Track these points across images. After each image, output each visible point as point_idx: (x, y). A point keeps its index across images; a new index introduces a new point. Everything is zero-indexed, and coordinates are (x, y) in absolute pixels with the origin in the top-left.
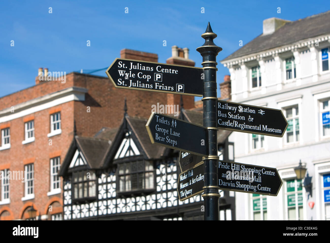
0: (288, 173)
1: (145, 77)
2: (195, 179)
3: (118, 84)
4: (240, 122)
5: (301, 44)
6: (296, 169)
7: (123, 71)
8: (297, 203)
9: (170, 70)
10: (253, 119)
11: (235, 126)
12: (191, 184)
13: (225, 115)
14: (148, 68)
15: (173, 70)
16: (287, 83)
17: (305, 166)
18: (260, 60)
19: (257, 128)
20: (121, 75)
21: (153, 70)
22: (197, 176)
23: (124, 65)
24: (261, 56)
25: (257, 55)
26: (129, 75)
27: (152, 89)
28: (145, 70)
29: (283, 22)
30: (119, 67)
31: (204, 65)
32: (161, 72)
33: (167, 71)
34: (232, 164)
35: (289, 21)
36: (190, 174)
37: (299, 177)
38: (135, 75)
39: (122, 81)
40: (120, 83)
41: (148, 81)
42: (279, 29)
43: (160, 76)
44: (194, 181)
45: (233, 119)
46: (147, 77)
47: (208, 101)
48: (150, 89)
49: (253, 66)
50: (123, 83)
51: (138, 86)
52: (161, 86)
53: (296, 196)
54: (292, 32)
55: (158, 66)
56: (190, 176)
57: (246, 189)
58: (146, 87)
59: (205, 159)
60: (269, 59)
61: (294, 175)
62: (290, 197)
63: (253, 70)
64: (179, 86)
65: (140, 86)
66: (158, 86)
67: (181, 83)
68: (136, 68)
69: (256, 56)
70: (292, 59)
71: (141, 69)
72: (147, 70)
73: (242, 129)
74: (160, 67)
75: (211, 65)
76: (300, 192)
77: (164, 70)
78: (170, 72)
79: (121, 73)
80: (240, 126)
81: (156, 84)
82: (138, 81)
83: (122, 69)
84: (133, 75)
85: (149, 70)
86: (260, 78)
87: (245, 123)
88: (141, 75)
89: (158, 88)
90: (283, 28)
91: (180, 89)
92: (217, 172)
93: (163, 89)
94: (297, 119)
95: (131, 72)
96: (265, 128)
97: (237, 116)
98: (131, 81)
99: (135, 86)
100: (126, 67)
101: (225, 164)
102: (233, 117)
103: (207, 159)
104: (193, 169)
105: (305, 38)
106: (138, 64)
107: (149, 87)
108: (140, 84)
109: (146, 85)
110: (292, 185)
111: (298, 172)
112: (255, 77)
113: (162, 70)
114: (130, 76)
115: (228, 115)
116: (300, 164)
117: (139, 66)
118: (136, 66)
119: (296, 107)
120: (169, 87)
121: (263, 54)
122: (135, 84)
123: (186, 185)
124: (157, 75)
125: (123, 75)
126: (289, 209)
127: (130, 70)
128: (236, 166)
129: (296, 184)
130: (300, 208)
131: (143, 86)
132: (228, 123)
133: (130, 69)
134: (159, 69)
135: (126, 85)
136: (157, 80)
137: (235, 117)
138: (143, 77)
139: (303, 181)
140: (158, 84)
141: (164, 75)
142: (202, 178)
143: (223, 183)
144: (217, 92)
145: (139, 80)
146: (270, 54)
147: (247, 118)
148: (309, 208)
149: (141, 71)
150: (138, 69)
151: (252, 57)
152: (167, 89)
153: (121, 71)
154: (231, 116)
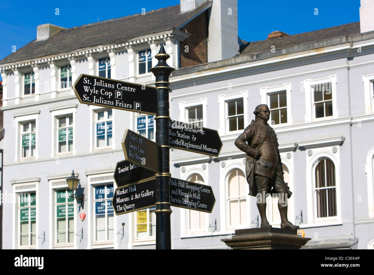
0: (59, 183)
1: (107, 93)
2: (140, 195)
3: (84, 99)
4: (186, 141)
5: (78, 53)
6: (68, 180)
7: (88, 87)
8: (67, 214)
9: (129, 88)
10: (196, 138)
11: (182, 145)
12: (134, 199)
13: (174, 134)
14: (110, 85)
15: (131, 89)
16: (62, 92)
17: (78, 177)
18: (34, 67)
19: (199, 147)
20: (86, 91)
21: (114, 88)
22: (143, 192)
23: (88, 81)
24: (36, 62)
25: (32, 61)
26: (93, 91)
27: (113, 106)
28: (107, 87)
29: (58, 29)
30: (84, 82)
31: (157, 85)
32: (121, 90)
33: (126, 89)
34: (179, 181)
35: (63, 28)
36: (131, 189)
37: (71, 188)
38: (98, 91)
39: (87, 97)
40: (85, 99)
41: (109, 97)
42: (54, 36)
43: (120, 93)
44: (137, 197)
45: (181, 138)
46: (109, 93)
47: (161, 120)
48: (111, 105)
49: (27, 72)
50: (88, 99)
51: (101, 102)
52: (121, 104)
53: (67, 207)
54: (68, 39)
55: (118, 84)
56: (131, 191)
57: (189, 205)
58: (108, 104)
59: (159, 176)
60: (44, 66)
61: (66, 186)
62: (60, 208)
63: (26, 77)
64: (137, 104)
65: (103, 103)
66: (118, 103)
67: (138, 101)
68: (99, 85)
69: (31, 63)
70: (68, 67)
71: (103, 86)
72: (109, 87)
73: (188, 147)
74: (121, 84)
75: (164, 85)
76: (71, 203)
77: (123, 88)
78: (129, 90)
79: (86, 89)
80: (186, 145)
81: (117, 101)
82: (101, 98)
83: (87, 85)
84: (96, 92)
85: (111, 87)
86: (34, 85)
87: (189, 142)
88: (103, 92)
89: (118, 105)
90: (58, 35)
91: (137, 107)
92: (170, 189)
93: (123, 106)
94: (71, 129)
95: (94, 88)
96: (205, 147)
97: (183, 135)
98: (95, 97)
99: (98, 102)
100: (91, 84)
101: (174, 181)
102: (181, 136)
103: (161, 175)
104: (137, 185)
105: (83, 47)
106: (101, 81)
107: (110, 104)
108: (103, 101)
109: (108, 101)
110: (62, 195)
111: (71, 183)
112: (28, 83)
113: (122, 88)
114: (94, 93)
115: (176, 134)
116: (73, 174)
117: (102, 82)
118: (99, 83)
119: (70, 116)
120: (128, 105)
121: (38, 61)
122: (98, 100)
123: (127, 199)
124: (118, 92)
125: (88, 91)
126: (59, 220)
127: (94, 87)
128: (182, 183)
129: (67, 195)
130: (71, 218)
131: (105, 103)
132: (177, 142)
133: (94, 85)
134: (120, 87)
135: (90, 101)
136: (117, 97)
137: (183, 136)
138: (105, 94)
139: (75, 191)
140: (119, 101)
141: (124, 92)
142: (150, 194)
143: (173, 200)
144: (169, 111)
145: (102, 96)
146: (46, 61)
147: (191, 137)
148: (80, 220)
149: (104, 88)
150: (101, 85)
151: (26, 63)
152: (126, 107)
153: (86, 87)
154: (179, 135)
